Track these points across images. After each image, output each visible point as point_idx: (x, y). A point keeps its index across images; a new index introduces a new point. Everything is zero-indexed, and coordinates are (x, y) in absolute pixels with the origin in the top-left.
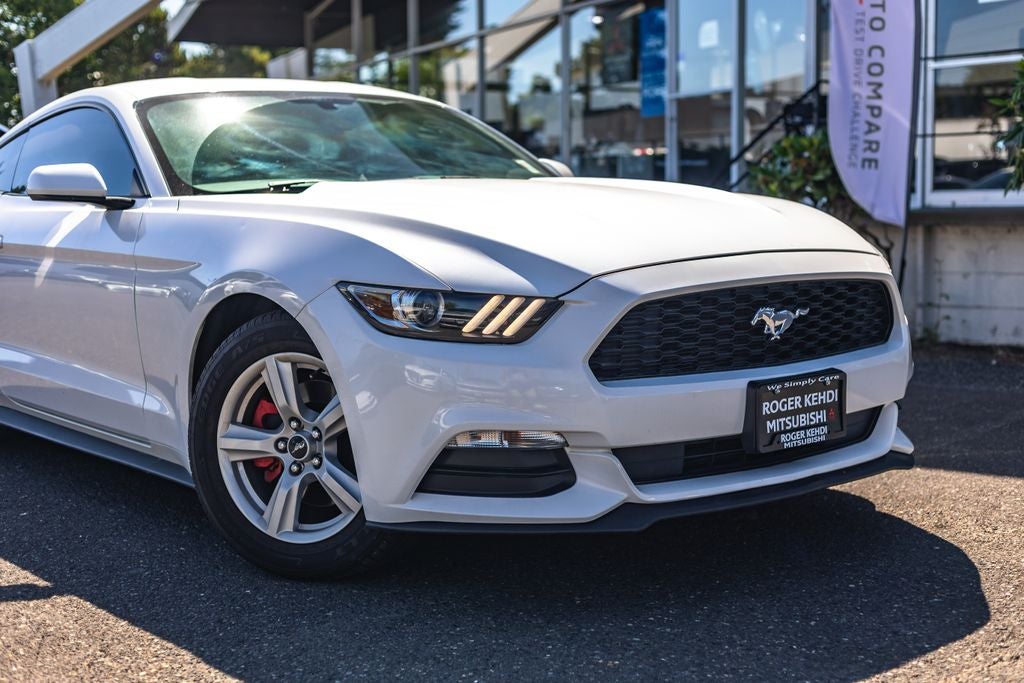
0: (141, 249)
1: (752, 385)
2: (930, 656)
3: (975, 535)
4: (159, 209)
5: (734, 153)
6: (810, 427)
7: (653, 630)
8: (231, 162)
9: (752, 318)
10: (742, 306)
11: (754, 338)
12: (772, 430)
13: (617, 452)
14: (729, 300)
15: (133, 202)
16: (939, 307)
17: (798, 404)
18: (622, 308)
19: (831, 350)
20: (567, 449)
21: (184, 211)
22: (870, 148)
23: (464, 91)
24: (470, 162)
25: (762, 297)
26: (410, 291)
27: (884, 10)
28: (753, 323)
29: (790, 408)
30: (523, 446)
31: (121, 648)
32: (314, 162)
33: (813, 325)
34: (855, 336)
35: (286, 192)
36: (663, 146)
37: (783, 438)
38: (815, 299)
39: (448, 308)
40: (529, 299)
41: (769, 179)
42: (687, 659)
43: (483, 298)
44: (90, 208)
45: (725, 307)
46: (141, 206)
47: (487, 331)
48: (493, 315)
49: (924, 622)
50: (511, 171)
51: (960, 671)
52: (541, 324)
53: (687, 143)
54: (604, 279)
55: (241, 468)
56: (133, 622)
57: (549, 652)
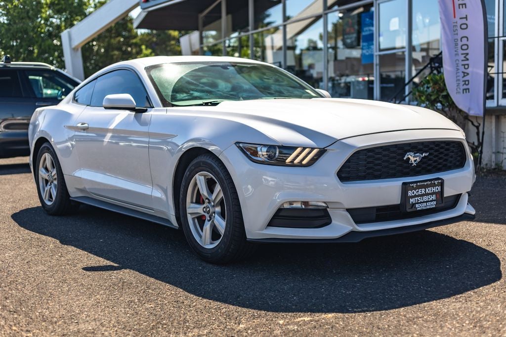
0: (152, 129)
1: (404, 184)
2: (476, 290)
3: (503, 249)
4: (158, 113)
5: (407, 81)
6: (429, 201)
7: (365, 281)
8: (186, 93)
9: (404, 157)
10: (400, 151)
11: (405, 165)
12: (412, 203)
13: (348, 210)
14: (395, 149)
15: (147, 110)
16: (503, 153)
17: (423, 192)
18: (350, 152)
19: (439, 170)
20: (328, 209)
21: (169, 113)
22: (465, 84)
23: (275, 50)
24: (286, 91)
25: (409, 148)
26: (265, 146)
27: (467, 20)
28: (405, 159)
29: (420, 194)
30: (310, 207)
31: (154, 287)
32: (221, 93)
33: (430, 160)
34: (449, 164)
35: (210, 105)
36: (373, 77)
37: (417, 206)
38: (432, 149)
39: (280, 153)
40: (313, 149)
41: (421, 94)
42: (378, 291)
43: (294, 148)
44: (127, 112)
45: (394, 152)
46: (150, 111)
47: (296, 161)
48: (298, 156)
49: (476, 279)
50: (304, 95)
51: (487, 296)
52: (317, 159)
53: (384, 75)
54: (343, 141)
55: (196, 221)
56: (156, 278)
57: (323, 288)
